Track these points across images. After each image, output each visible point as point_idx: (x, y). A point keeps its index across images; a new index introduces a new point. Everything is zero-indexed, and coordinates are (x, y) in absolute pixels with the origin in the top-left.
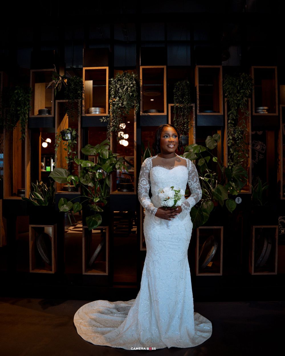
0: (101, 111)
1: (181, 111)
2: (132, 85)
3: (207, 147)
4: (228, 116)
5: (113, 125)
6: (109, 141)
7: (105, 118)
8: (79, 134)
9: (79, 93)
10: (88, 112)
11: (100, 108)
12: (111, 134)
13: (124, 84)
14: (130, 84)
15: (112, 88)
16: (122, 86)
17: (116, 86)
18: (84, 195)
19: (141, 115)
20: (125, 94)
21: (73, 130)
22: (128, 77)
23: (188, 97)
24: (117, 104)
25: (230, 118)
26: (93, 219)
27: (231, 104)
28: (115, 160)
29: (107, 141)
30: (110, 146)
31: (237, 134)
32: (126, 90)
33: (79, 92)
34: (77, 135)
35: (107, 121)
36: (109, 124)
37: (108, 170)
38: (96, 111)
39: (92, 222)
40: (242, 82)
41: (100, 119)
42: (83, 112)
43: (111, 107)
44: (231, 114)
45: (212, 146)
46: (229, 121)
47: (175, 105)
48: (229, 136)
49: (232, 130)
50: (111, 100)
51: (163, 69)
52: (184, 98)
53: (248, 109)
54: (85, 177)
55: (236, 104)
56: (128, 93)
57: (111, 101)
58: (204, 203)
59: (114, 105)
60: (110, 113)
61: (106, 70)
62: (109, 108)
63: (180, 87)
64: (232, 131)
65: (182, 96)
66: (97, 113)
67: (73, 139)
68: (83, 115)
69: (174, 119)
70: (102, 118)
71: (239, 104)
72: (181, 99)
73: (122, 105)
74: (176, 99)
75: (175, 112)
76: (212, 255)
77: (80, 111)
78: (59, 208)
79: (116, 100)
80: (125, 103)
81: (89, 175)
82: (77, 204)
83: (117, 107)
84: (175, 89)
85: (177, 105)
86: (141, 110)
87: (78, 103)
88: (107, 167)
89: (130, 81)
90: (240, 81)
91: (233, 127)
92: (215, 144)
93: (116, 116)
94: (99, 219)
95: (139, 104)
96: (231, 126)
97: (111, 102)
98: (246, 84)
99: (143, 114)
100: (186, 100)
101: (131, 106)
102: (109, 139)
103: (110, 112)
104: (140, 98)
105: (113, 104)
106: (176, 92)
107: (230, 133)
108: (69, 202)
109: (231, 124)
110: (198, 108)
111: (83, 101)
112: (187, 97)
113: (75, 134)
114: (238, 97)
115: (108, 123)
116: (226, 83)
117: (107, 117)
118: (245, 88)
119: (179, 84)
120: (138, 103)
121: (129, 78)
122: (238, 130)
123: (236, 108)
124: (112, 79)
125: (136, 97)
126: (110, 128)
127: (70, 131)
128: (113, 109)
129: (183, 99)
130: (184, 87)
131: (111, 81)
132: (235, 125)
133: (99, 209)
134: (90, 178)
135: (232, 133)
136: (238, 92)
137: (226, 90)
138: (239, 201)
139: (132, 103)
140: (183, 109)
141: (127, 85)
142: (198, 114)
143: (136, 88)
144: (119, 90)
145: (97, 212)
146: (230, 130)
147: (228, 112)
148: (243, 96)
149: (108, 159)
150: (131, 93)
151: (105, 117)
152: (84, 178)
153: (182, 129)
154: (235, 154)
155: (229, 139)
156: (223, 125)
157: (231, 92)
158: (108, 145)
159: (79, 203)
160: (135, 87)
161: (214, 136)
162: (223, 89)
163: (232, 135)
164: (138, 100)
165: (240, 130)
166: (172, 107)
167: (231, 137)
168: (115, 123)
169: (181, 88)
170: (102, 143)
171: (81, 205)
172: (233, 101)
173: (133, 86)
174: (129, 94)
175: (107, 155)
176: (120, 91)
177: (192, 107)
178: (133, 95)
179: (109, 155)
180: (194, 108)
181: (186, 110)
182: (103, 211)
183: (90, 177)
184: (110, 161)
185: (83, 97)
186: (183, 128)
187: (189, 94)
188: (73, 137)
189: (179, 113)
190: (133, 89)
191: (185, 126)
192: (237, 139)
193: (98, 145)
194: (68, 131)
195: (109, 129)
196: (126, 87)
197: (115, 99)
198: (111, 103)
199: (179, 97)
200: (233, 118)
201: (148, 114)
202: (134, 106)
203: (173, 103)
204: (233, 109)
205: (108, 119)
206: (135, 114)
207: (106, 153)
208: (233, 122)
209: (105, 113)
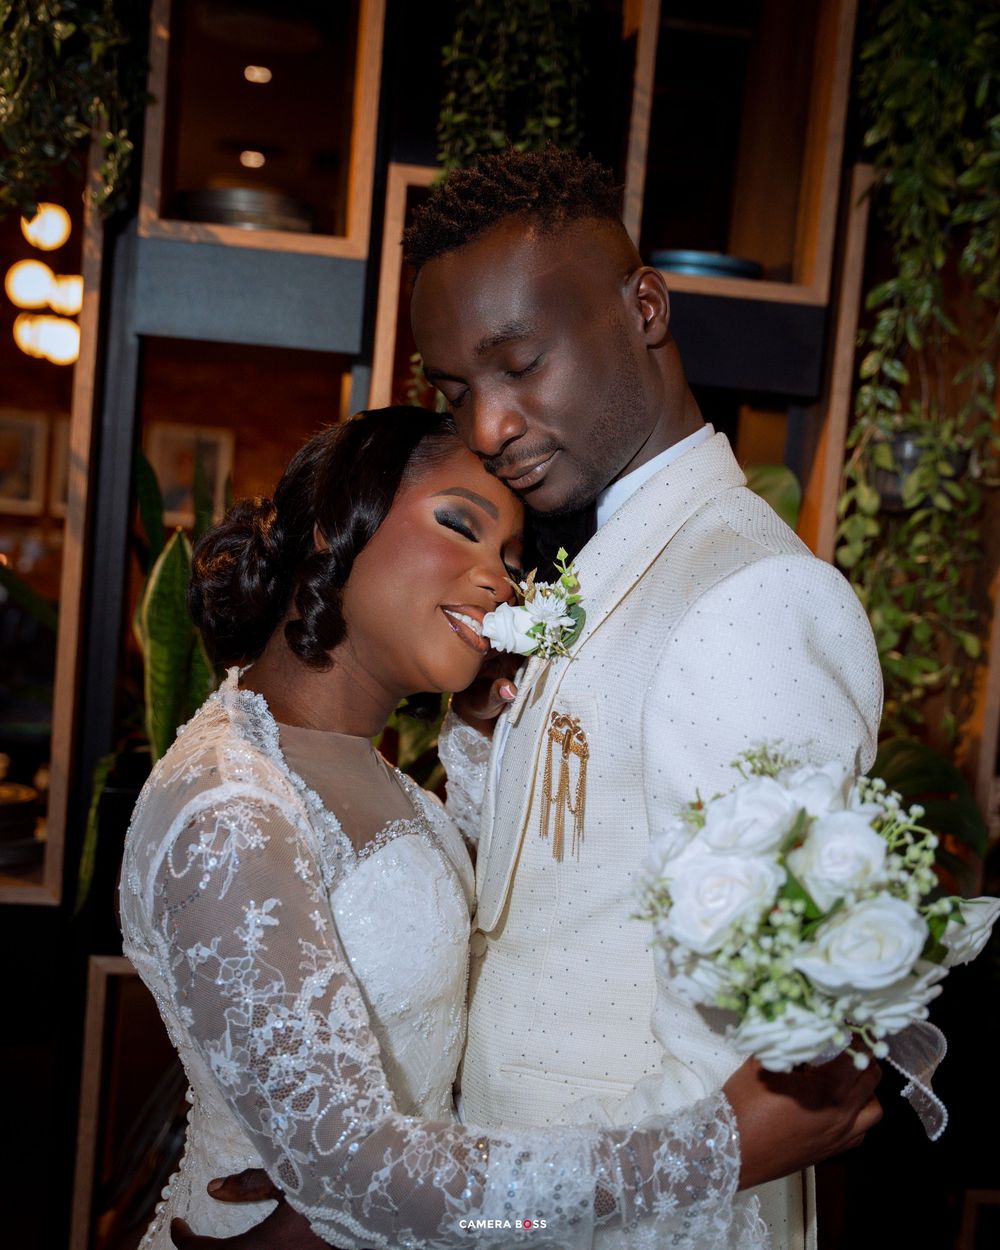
4: (867, 320)
19: (143, 232)
23: (563, 125)
25: (878, 339)
27: (900, 225)
31: (922, 477)
44: (888, 304)
46: (869, 366)
48: (850, 483)
52: (524, 125)
55: (943, 223)
63: (502, 29)
65: (516, 108)
71: (966, 231)
72: (496, 136)
74: (459, 131)
84: (458, 36)
86: (151, 187)
91: (890, 411)
95: (137, 136)
96: (880, 407)
104: (143, 83)
106: (462, 66)
107: (869, 458)
109: (879, 391)
112: (553, 122)
116: (885, 37)
120: (125, 120)
125: (106, 62)
130: (534, 32)
135: (884, 459)
137: (874, 94)
139: (70, 120)
146: (869, 433)
147: (868, 284)
155: (853, 508)
157: (913, 120)
162: (854, 86)
163: (875, 476)
164: (125, 93)
166: (417, 197)
167: (868, 499)
169: (512, 39)
172: (923, 203)
178: (79, 43)
187: (573, 102)
192: (918, 516)
199: (484, 113)
200: (905, 340)
201: (209, 234)
202: (86, 142)
203: (428, 160)
204: (910, 267)
206: (89, 221)
208: (902, 377)
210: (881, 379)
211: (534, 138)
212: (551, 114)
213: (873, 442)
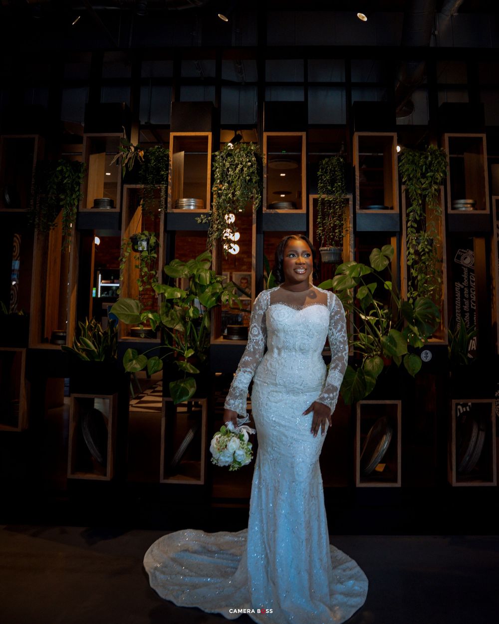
0: (197, 205)
1: (330, 206)
2: (250, 164)
3: (373, 266)
4: (408, 215)
5: (218, 230)
6: (210, 255)
7: (205, 216)
8: (161, 242)
9: (163, 175)
10: (176, 205)
11: (197, 200)
12: (214, 243)
13: (236, 162)
14: (246, 162)
15: (217, 168)
16: (234, 165)
17: (224, 165)
18: (166, 345)
19: (263, 212)
20: (239, 178)
21: (151, 235)
22: (244, 151)
23: (342, 184)
24: (226, 194)
25: (410, 219)
26: (182, 385)
27: (412, 196)
28: (220, 286)
29: (207, 254)
30: (211, 262)
31: (422, 245)
32: (239, 171)
33: (163, 173)
34: (157, 244)
35: (207, 222)
36: (212, 227)
37: (209, 303)
38: (189, 205)
39: (179, 390)
40: (429, 159)
41: (196, 219)
42: (169, 205)
43: (215, 198)
44: (411, 212)
45: (380, 265)
46: (409, 224)
47: (320, 197)
48: (408, 248)
49: (413, 238)
50: (216, 187)
51: (301, 137)
52: (334, 185)
53: (440, 204)
54: (169, 315)
55: (420, 195)
56: (243, 177)
57: (216, 189)
58: (368, 361)
59: (219, 196)
60: (213, 209)
61: (207, 137)
62: (212, 201)
63: (328, 168)
64: (414, 240)
65: (332, 182)
66: (192, 207)
67: (151, 251)
68: (168, 211)
69: (319, 220)
70: (200, 217)
71: (425, 196)
72: (329, 187)
73: (233, 196)
74: (322, 187)
75: (319, 207)
76: (384, 450)
77: (164, 204)
78: (124, 365)
79: (223, 188)
80: (238, 193)
81: (176, 311)
82: (154, 359)
83: (224, 200)
84: (320, 170)
85: (323, 196)
86: (265, 204)
87: (160, 190)
88: (207, 299)
89: (247, 157)
90: (426, 158)
91: (415, 233)
92: (385, 263)
93: (223, 215)
94: (192, 387)
95: (262, 195)
96: (412, 232)
97: (215, 191)
98: (436, 162)
100: (338, 189)
101: (248, 198)
102: (211, 252)
103: (214, 207)
104: (262, 185)
105: (218, 193)
106: (321, 175)
107: (411, 243)
108: (142, 356)
109: (412, 229)
110: (358, 202)
111: (169, 187)
112: (339, 184)
113: (155, 243)
114: (422, 185)
115: (209, 224)
116: (403, 161)
117: (208, 215)
118: (435, 169)
119: (327, 163)
120: (260, 192)
121: (246, 152)
122: (423, 239)
123: (420, 202)
124: (217, 153)
125: (256, 182)
126: (212, 233)
127: (146, 236)
128: (218, 202)
129: (332, 187)
130: (335, 168)
131: (216, 156)
132: (418, 230)
133: (193, 369)
134: (177, 316)
135: (414, 242)
136: (424, 176)
137: (403, 172)
138: (426, 357)
139: (250, 193)
140: (334, 204)
141: (241, 164)
142: (358, 211)
143: (257, 168)
144: (229, 171)
145: (189, 375)
146: (411, 238)
147: (407, 208)
148: (431, 182)
149: (208, 286)
150: (248, 176)
152: (167, 316)
153: (332, 237)
154: (419, 278)
155: (409, 253)
156: (399, 230)
157: (411, 176)
158: (209, 261)
159: (157, 358)
160: (255, 166)
161: (383, 248)
162: (399, 171)
163: (413, 246)
164: (259, 187)
165: (427, 238)
166: (315, 201)
167: (412, 251)
168: (222, 225)
169: (331, 170)
170: (198, 258)
171: (161, 361)
172: (415, 191)
173: (252, 166)
174: (245, 178)
175: (206, 279)
176: (231, 173)
177: (348, 200)
178: (250, 180)
179: (211, 278)
180: (351, 202)
181: (338, 205)
182: (198, 372)
183: (179, 315)
184: (213, 289)
185: (170, 181)
186: (332, 235)
187: (343, 179)
188: (151, 247)
189: (326, 210)
190: (251, 170)
191: (336, 231)
192: (422, 253)
193: (191, 261)
194: (144, 237)
196: (240, 166)
197: (221, 186)
198: (214, 193)
199: (326, 184)
200: (416, 218)
201: (276, 211)
202: (252, 197)
203: (317, 193)
204: (415, 203)
205: (210, 218)
206: (253, 211)
207: (206, 276)
208: (416, 226)
209: (205, 208)
210: (412, 227)
211: (337, 187)
212: (339, 182)
213: (412, 240)
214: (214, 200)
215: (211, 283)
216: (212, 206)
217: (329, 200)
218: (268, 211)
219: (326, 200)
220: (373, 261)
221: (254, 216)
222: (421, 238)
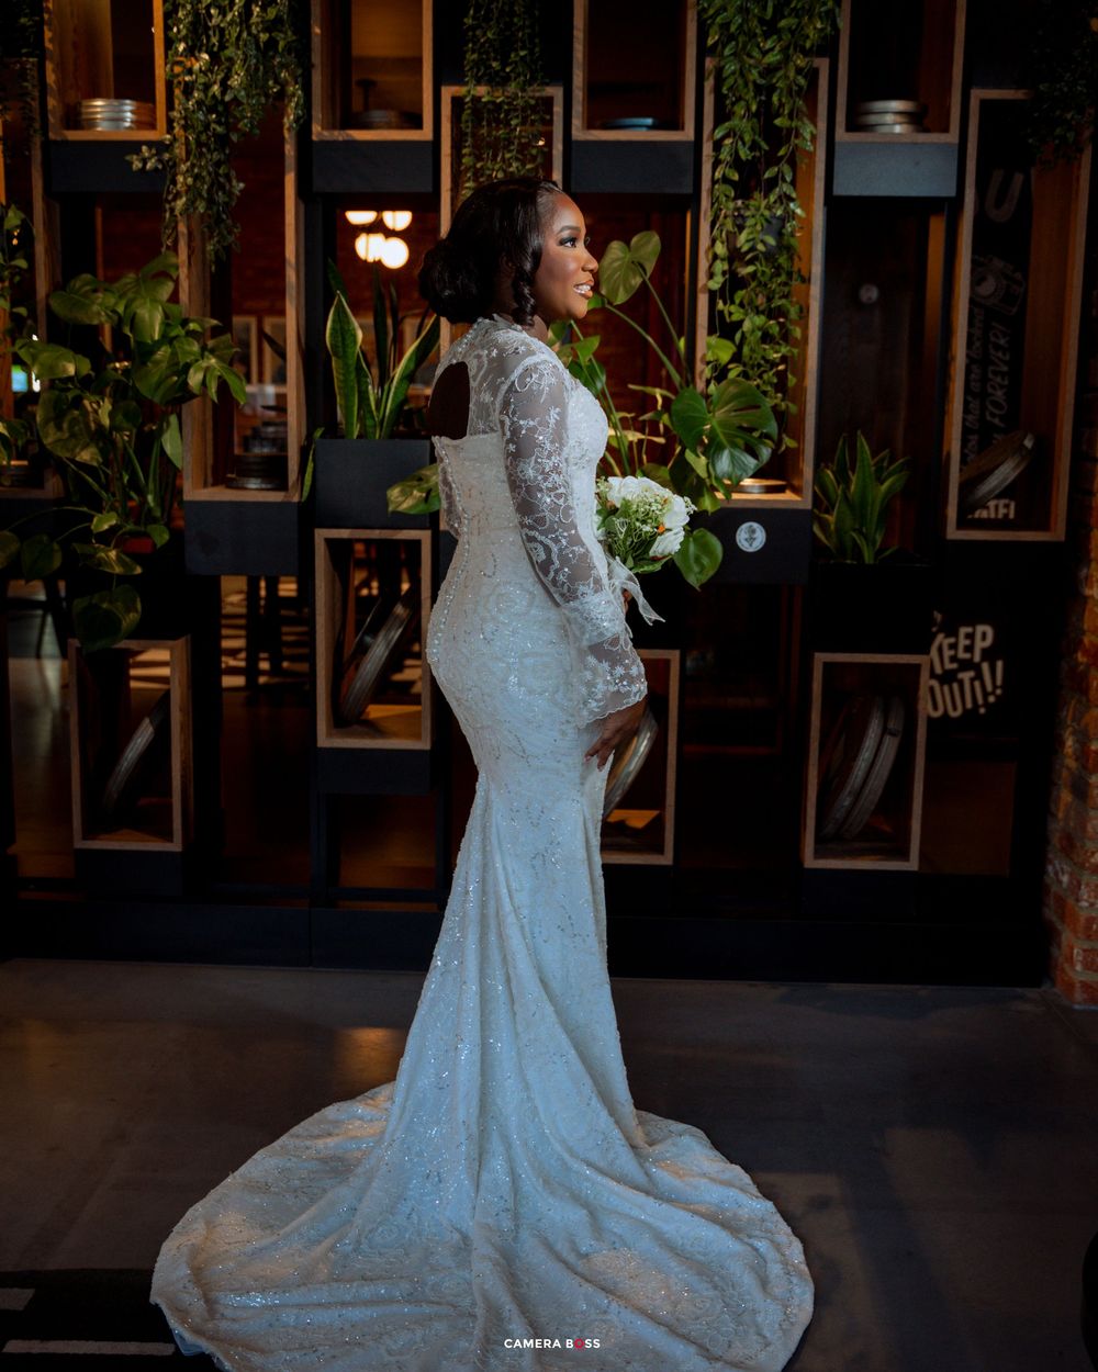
0: (140, 117)
1: (495, 119)
3: (605, 291)
4: (718, 146)
5: (189, 188)
6: (172, 259)
7: (154, 151)
8: (39, 226)
9: (27, 26)
10: (75, 119)
11: (139, 104)
12: (182, 227)
15: (178, 6)
18: (73, 503)
19: (314, 138)
20: (238, 39)
23: (531, 54)
24: (203, 84)
25: (722, 157)
26: (105, 606)
27: (732, 89)
28: (196, 348)
29: (165, 258)
30: (177, 282)
31: (749, 234)
33: (26, 21)
35: (160, 167)
36: (174, 182)
37: (161, 390)
38: (111, 117)
39: (99, 619)
41: (128, 158)
42: (53, 120)
43: (177, 98)
44: (728, 135)
45: (621, 289)
46: (719, 172)
47: (470, 91)
48: (714, 243)
50: (177, 63)
52: (509, 57)
53: (812, 114)
54: (65, 424)
55: (757, 86)
56: (250, 34)
57: (178, 69)
59: (188, 89)
60: (173, 128)
62: (170, 106)
65: (504, 48)
66: (121, 125)
67: (14, 250)
68: (52, 136)
69: (466, 160)
70: (137, 151)
71: (771, 89)
72: (495, 64)
73: (223, 93)
74: (476, 64)
75: (468, 125)
76: (629, 773)
77: (36, 115)
79: (197, 66)
80: (236, 81)
83: (199, 103)
84: (471, 12)
85: (482, 91)
86: (317, 114)
87: (22, 74)
88: (156, 379)
91: (734, 199)
92: (633, 282)
93: (199, 144)
94: (130, 608)
95: (307, 87)
96: (726, 195)
97: (178, 75)
99: (326, 133)
100: (520, 69)
101: (267, 96)
102: (175, 249)
103: (175, 124)
104: (309, 58)
105: (185, 83)
106: (474, 28)
107: (722, 226)
109: (726, 187)
110: (578, 108)
111: (49, 66)
112: (524, 53)
114: (764, 55)
115: (168, 171)
117: (159, 147)
118: (802, 8)
120: (301, 79)
122: (755, 216)
123: (754, 108)
125: (287, 50)
126: (174, 199)
128: (186, 110)
129: (504, 63)
132: (744, 190)
133: (125, 565)
134: (88, 427)
135: (729, 225)
136: (769, 27)
137: (709, 18)
138: (751, 540)
139: (271, 83)
140: (507, 113)
142: (579, 133)
143: (292, 9)
144: (210, 16)
146: (722, 212)
147: (717, 124)
148: (789, 47)
149: (157, 345)
150: (264, 30)
151: (150, 149)
152: (59, 428)
154: (747, 326)
156: (690, 190)
157: (732, 28)
158: (168, 276)
159: (47, 537)
161: (635, 240)
162: (698, 14)
163: (727, 237)
164: (300, 65)
165: (767, 213)
166: (457, 102)
167: (722, 249)
168: (196, 177)
169: (500, 10)
170: (146, 270)
171: (55, 545)
172: (742, 75)
174: (256, 38)
175: (153, 326)
176: (217, 20)
177: (549, 102)
178: (272, 42)
179: (167, 324)
180: (558, 109)
181: (517, 117)
182: (139, 570)
184: (171, 353)
185: (48, 45)
187: (536, 40)
189: (485, 130)
192: (748, 256)
195: (169, 202)
197: (191, 60)
198: (175, 81)
199: (488, 53)
200: (737, 156)
201: (347, 135)
203: (461, 82)
204: (740, 110)
205: (166, 156)
206: (286, 135)
207: (151, 317)
208: (736, 177)
209: (152, 126)
210: (725, 180)
211: (516, 63)
212: (524, 49)
213: (725, 217)
214: (176, 102)
215: (166, 339)
216: (170, 122)
217: (494, 103)
218: (327, 135)
219: (489, 102)
220: (605, 276)
221: (290, 150)
222: (748, 213)
